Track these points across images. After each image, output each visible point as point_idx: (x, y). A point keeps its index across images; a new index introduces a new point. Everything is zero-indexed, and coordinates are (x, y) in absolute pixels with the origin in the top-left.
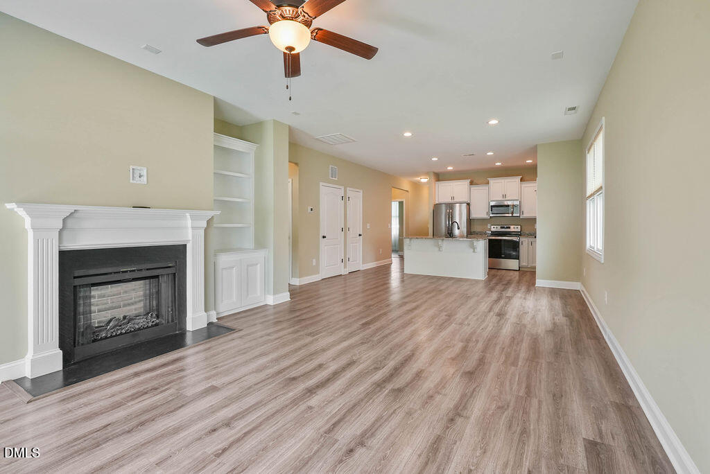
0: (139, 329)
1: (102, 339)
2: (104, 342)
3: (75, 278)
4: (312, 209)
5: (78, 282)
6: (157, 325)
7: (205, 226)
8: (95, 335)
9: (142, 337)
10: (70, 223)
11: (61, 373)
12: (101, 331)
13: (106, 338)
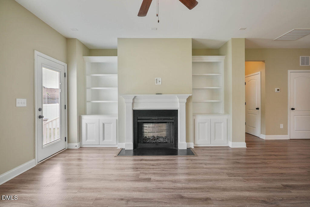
0: (160, 142)
1: (147, 143)
2: (147, 144)
3: (138, 119)
4: (278, 90)
5: (139, 121)
6: (166, 143)
7: (186, 101)
8: (145, 140)
9: (160, 146)
10: (135, 100)
11: (132, 151)
12: (148, 140)
13: (148, 143)
